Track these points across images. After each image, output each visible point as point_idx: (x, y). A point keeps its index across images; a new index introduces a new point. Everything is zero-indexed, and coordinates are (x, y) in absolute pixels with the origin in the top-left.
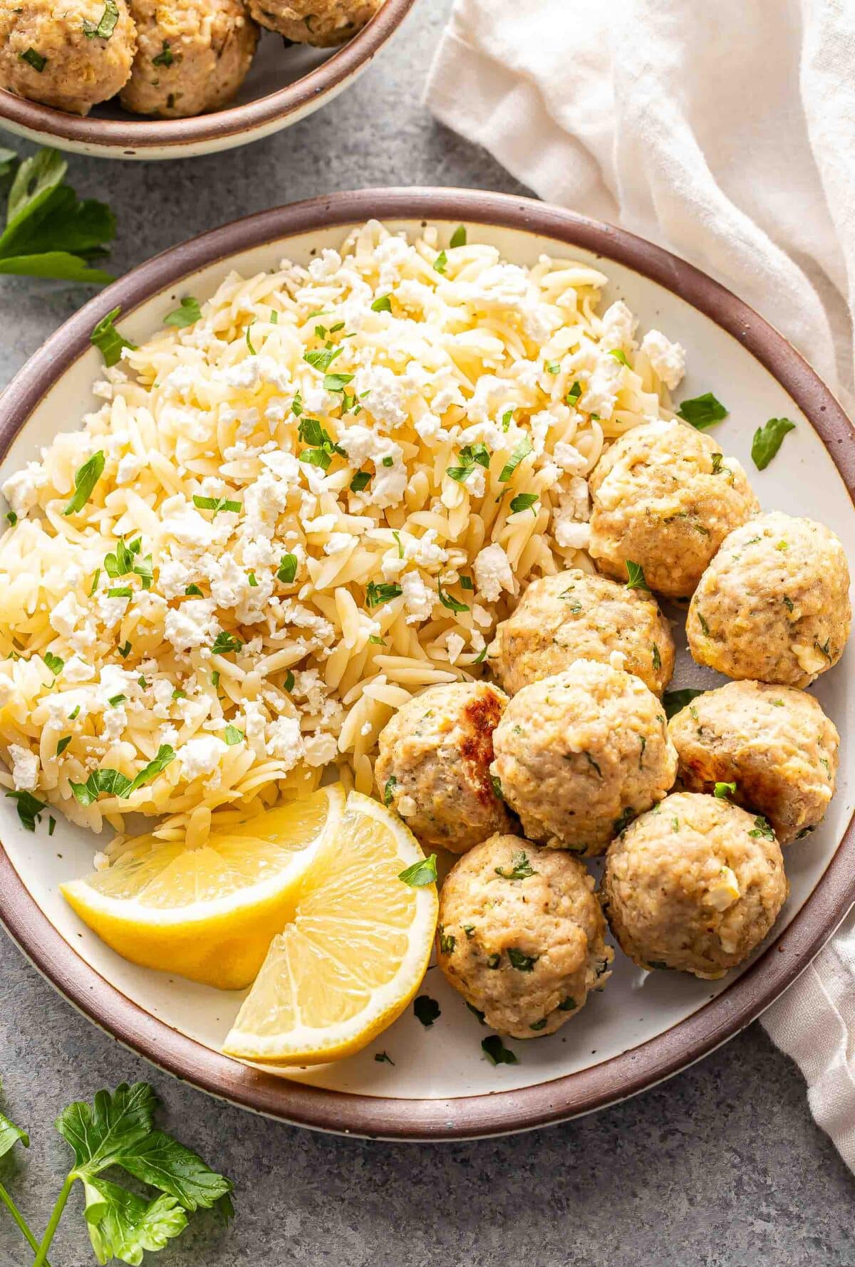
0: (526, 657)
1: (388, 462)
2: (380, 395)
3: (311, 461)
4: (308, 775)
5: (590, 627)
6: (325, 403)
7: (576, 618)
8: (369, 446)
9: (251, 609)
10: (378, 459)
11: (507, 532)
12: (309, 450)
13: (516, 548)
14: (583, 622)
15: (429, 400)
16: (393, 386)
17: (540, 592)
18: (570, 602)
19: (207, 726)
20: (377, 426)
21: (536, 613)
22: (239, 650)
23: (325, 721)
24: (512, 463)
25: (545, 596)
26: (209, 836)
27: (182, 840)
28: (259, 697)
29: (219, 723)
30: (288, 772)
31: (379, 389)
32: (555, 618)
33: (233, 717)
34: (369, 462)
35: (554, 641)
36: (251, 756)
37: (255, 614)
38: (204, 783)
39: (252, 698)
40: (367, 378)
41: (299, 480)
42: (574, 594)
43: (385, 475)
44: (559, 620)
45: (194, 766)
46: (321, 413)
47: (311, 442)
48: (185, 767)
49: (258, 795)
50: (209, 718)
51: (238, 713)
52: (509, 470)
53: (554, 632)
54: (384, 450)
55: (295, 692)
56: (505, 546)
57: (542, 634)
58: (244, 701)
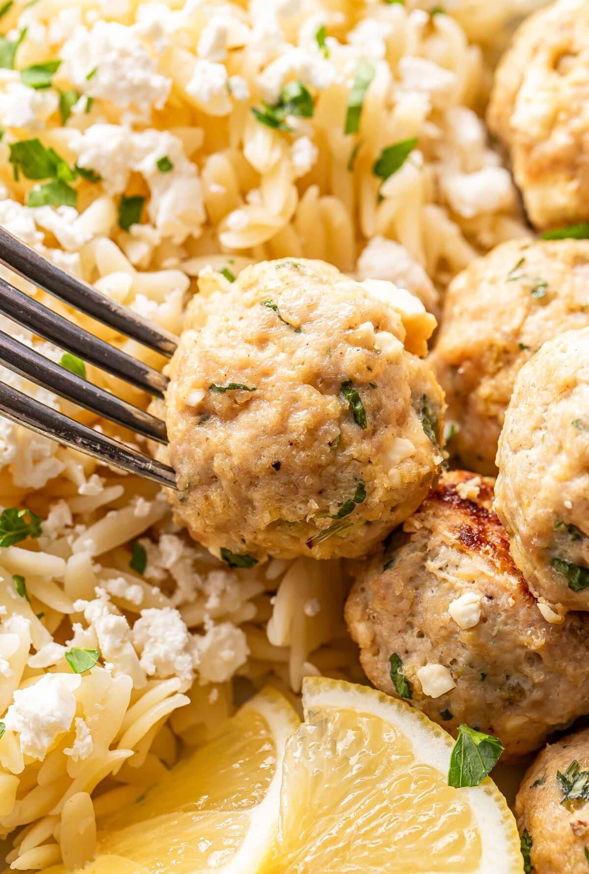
0: (486, 388)
1: (165, 165)
2: (116, 66)
3: (47, 201)
4: (214, 695)
5: (572, 311)
6: (35, 108)
7: (544, 301)
8: (126, 151)
9: (37, 461)
10: (147, 166)
11: (387, 211)
12: (37, 188)
13: (411, 233)
14: (557, 305)
15: (193, 51)
16: (132, 45)
17: (474, 286)
18: (529, 283)
19: (35, 662)
20: (128, 119)
21: (478, 315)
22: (39, 532)
23: (213, 602)
24: (354, 99)
25: (484, 287)
26: (99, 839)
27: (58, 861)
28: (99, 591)
29: (53, 652)
30: (187, 694)
31: (113, 56)
32: (512, 313)
33: (71, 635)
34: (136, 177)
35: (522, 347)
36: (124, 683)
37: (45, 465)
38: (67, 751)
39: (91, 596)
40: (85, 49)
41: (40, 236)
42: (530, 269)
43: (166, 187)
44: (520, 312)
45: (41, 728)
46: (33, 125)
47: (34, 176)
48: (26, 737)
49: (151, 751)
50: (33, 651)
51: (77, 627)
52: (355, 112)
53: (517, 333)
54: (149, 150)
55: (152, 572)
56: (391, 235)
57: (500, 341)
58: (79, 605)
